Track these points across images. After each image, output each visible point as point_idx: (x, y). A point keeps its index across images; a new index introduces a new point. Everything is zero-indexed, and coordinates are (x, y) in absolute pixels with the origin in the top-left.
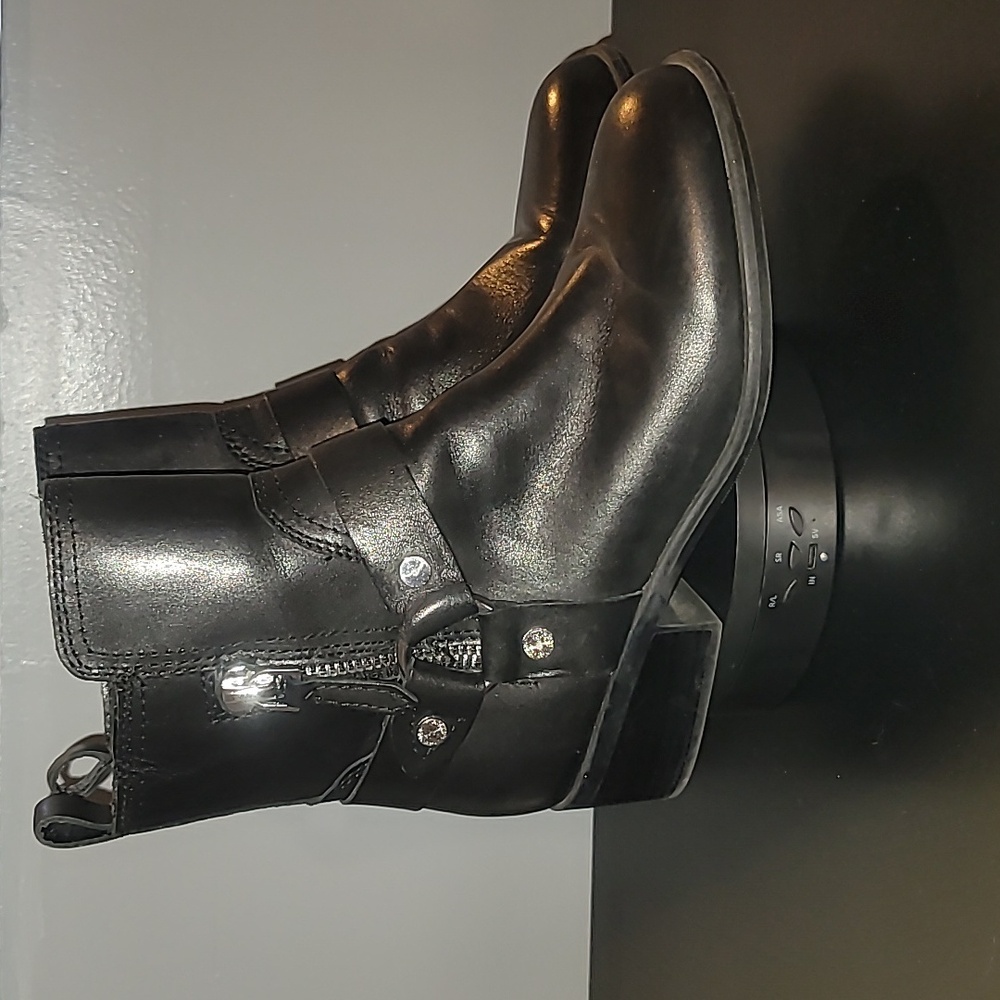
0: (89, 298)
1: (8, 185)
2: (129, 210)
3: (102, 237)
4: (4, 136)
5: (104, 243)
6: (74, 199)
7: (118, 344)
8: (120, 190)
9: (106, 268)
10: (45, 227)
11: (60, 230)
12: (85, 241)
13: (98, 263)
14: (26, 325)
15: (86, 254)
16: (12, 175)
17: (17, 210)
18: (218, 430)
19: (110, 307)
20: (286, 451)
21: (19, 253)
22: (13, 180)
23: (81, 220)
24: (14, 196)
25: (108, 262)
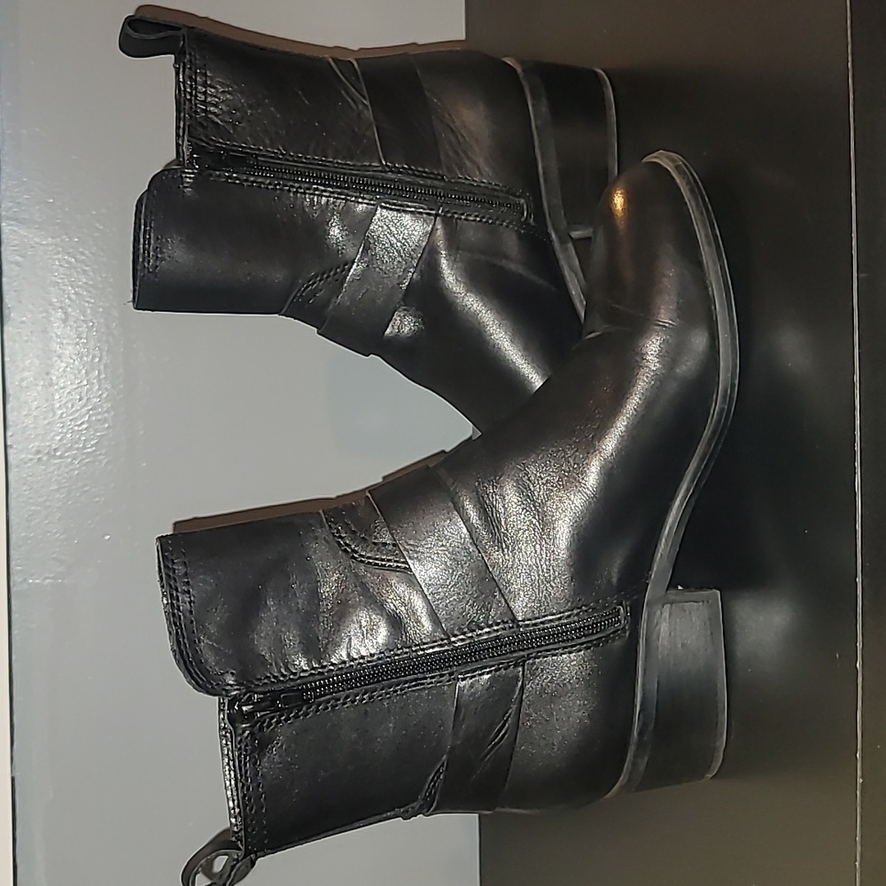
0: (73, 297)
1: (7, 212)
2: (101, 227)
3: (81, 250)
4: (3, 175)
5: (82, 253)
6: (58, 221)
7: (96, 331)
8: (94, 213)
9: (85, 272)
10: (37, 243)
11: (48, 245)
12: (68, 254)
13: (79, 270)
14: (24, 319)
15: (69, 262)
16: (11, 204)
17: (15, 231)
18: (328, 528)
19: (88, 302)
20: (394, 545)
21: (18, 264)
22: (11, 208)
23: (64, 237)
24: (13, 220)
25: (87, 268)
